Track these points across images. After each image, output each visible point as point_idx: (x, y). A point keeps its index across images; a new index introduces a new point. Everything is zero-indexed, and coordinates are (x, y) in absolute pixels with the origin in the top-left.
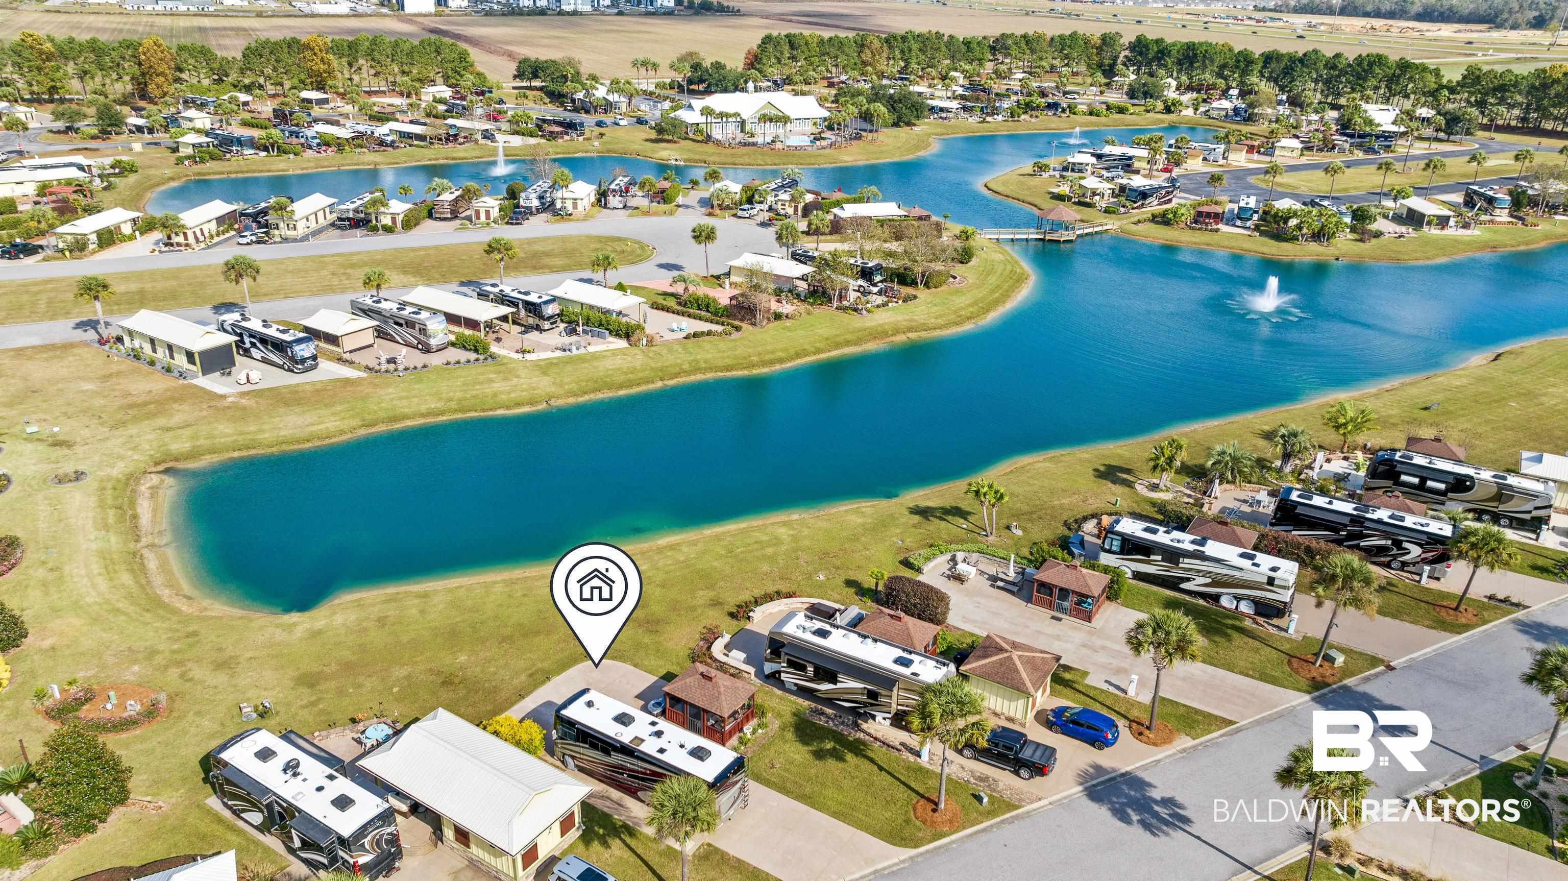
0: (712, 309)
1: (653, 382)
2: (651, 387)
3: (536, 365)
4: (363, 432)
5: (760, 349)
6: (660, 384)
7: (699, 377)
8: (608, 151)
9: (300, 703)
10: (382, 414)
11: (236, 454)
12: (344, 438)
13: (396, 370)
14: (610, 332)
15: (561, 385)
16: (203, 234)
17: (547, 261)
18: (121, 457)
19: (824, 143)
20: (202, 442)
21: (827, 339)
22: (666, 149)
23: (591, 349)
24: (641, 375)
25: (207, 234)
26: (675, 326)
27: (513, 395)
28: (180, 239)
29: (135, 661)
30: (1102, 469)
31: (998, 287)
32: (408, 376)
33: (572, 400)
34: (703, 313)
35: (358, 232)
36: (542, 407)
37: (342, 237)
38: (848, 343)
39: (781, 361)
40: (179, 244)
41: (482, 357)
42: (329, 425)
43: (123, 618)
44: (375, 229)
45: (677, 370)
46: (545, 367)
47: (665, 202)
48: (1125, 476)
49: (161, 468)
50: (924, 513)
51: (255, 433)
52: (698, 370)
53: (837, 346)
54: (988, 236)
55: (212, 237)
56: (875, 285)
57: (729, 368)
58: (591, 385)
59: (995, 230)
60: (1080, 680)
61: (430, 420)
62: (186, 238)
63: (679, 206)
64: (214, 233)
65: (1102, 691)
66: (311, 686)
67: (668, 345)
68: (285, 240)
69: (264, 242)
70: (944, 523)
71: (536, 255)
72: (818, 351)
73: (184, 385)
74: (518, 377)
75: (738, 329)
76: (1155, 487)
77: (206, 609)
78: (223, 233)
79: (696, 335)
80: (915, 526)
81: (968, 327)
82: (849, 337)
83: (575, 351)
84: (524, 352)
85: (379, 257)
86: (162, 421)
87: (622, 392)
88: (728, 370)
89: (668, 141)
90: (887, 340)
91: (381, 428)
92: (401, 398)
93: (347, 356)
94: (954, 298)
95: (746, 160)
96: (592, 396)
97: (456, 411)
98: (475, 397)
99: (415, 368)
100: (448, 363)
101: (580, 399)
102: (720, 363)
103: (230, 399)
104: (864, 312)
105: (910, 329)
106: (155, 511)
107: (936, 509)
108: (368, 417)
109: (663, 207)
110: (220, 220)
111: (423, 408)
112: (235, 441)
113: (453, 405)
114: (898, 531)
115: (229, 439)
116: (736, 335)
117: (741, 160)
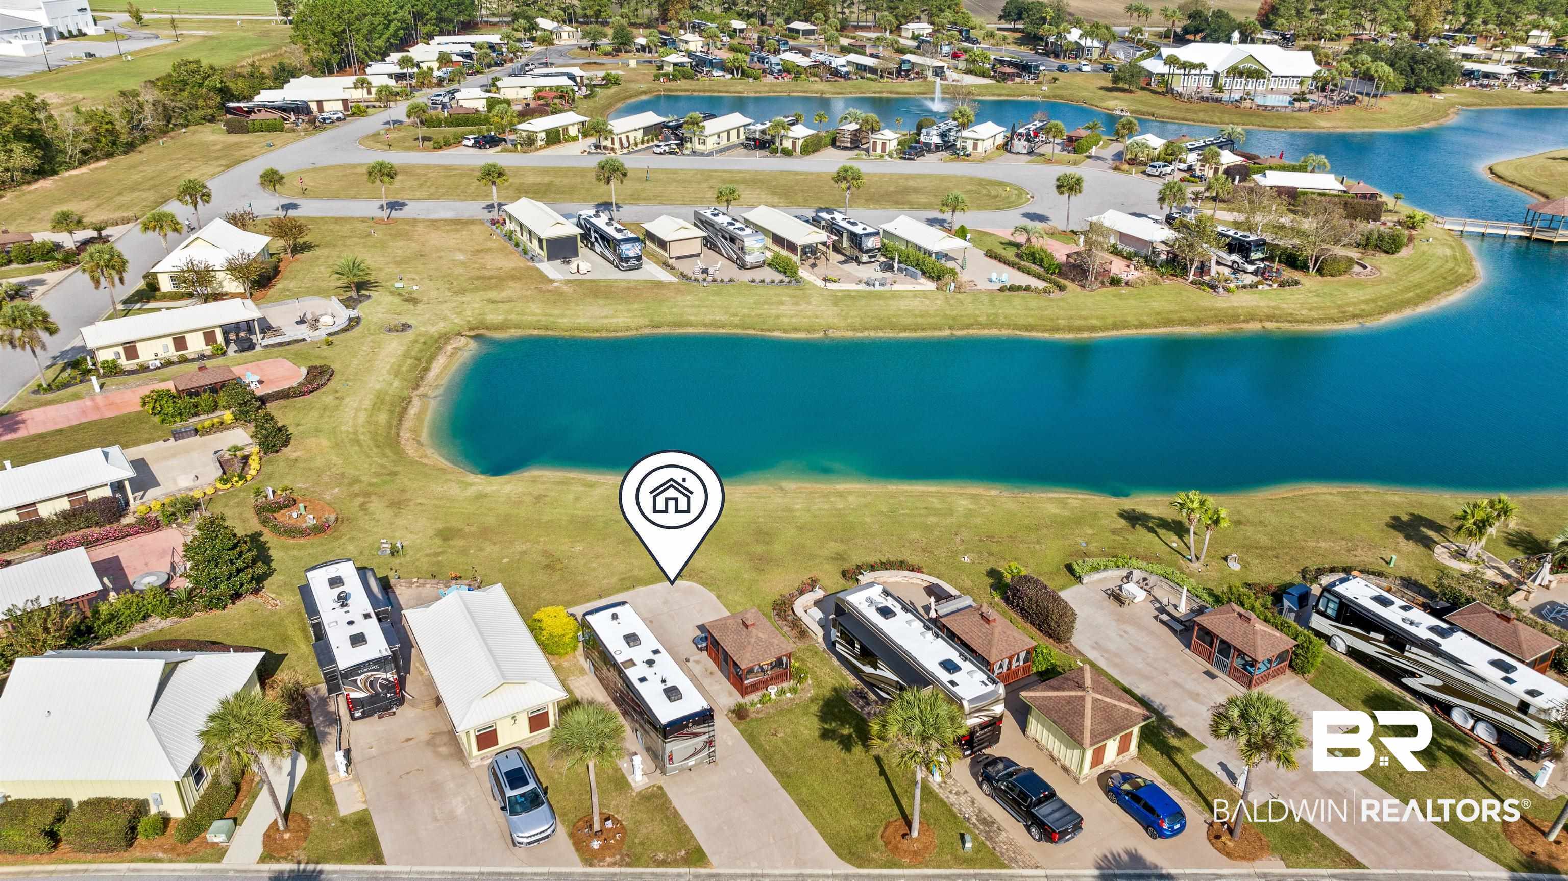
0: (1046, 265)
1: (940, 329)
2: (937, 334)
3: (834, 294)
4: (647, 331)
5: (1073, 313)
6: (947, 332)
7: (994, 332)
8: (1055, 97)
9: (428, 551)
10: (670, 318)
11: (536, 332)
12: (628, 334)
13: (704, 280)
14: (924, 273)
15: (845, 318)
16: (628, 141)
17: (913, 198)
18: (444, 319)
19: (1304, 105)
20: (513, 317)
21: (1158, 314)
22: (1116, 98)
23: (896, 287)
24: (932, 320)
25: (632, 141)
26: (994, 276)
27: (794, 320)
28: (608, 143)
29: (339, 485)
30: (1405, 518)
31: (1419, 286)
32: (713, 287)
33: (850, 334)
34: (1033, 267)
35: (758, 152)
36: (819, 335)
37: (747, 156)
38: (1183, 322)
39: (1093, 329)
40: (606, 148)
41: (787, 280)
42: (620, 320)
43: (356, 448)
44: (775, 151)
45: (972, 320)
46: (838, 299)
47: (1075, 151)
48: (1430, 533)
49: (472, 333)
50: (1134, 519)
51: (558, 316)
52: (995, 325)
53: (1168, 323)
54: (1447, 227)
55: (636, 144)
56: (1251, 263)
57: (1030, 328)
58: (875, 322)
59: (1462, 220)
60: (1187, 750)
61: (711, 331)
62: (613, 143)
63: (1089, 157)
64: (639, 141)
65: (1207, 773)
66: (445, 539)
67: (976, 295)
68: (694, 152)
69: (675, 153)
70: (1151, 535)
71: (906, 191)
72: (1143, 325)
73: (529, 268)
74: (809, 303)
75: (1062, 288)
76: (1461, 555)
77: (426, 456)
78: (648, 142)
79: (1012, 289)
80: (1114, 532)
81: (1350, 326)
82: (1188, 315)
83: (878, 287)
84: (830, 280)
85: (760, 177)
86: (493, 294)
87: (903, 335)
88: (1027, 330)
89: (1123, 90)
90: (1235, 326)
91: (665, 330)
92: (692, 306)
93: (671, 262)
94: (1348, 291)
95: (1201, 116)
96: (872, 334)
97: (736, 326)
98: (760, 316)
99: (722, 281)
100: (753, 281)
101: (859, 335)
102: (1021, 321)
103: (555, 284)
104: (1221, 290)
105: (1270, 318)
106: (445, 368)
107: (1153, 518)
108: (656, 318)
109: (1072, 156)
110: (647, 130)
111: (708, 319)
112: (539, 321)
113: (736, 320)
114: (1090, 532)
115: (535, 318)
116: (1057, 294)
117: (1195, 116)
